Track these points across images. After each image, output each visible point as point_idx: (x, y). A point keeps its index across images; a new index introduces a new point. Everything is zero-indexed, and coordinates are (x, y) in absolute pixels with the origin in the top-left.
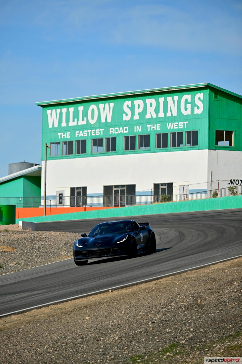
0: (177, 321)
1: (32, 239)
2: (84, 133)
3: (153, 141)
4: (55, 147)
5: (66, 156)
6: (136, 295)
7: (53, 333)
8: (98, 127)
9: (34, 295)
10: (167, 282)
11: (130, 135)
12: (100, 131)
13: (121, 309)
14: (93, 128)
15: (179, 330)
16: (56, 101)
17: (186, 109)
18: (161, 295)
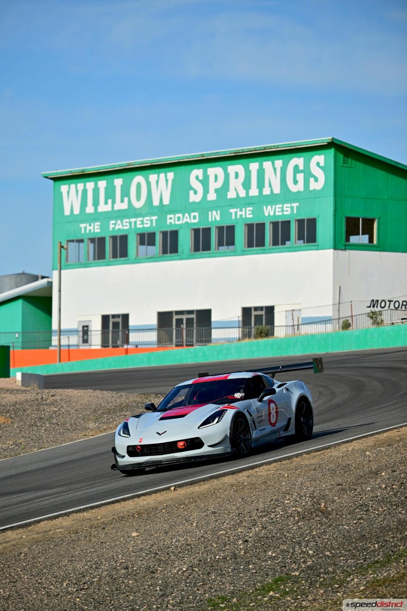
0: (286, 539)
1: (38, 403)
2: (124, 224)
3: (240, 236)
4: (76, 247)
5: (95, 262)
6: (216, 494)
7: (78, 560)
8: (148, 214)
9: (44, 496)
10: (268, 472)
11: (201, 227)
12: (151, 221)
13: (191, 518)
14: (139, 215)
15: (290, 554)
16: (76, 169)
17: (296, 182)
18: (259, 494)
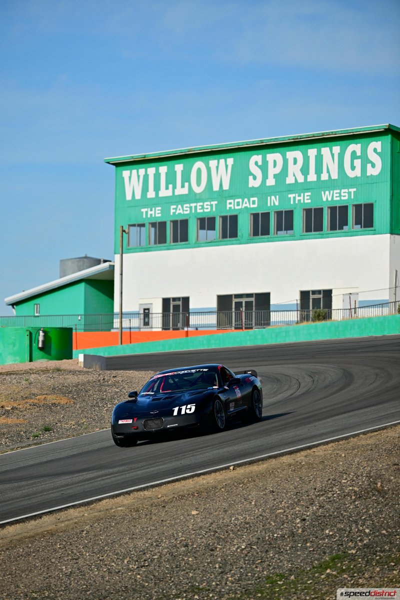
0: (343, 518)
1: (100, 384)
2: (185, 209)
3: (299, 221)
4: (137, 232)
5: (155, 246)
6: (275, 474)
7: (138, 537)
8: (208, 199)
9: (106, 475)
10: (326, 452)
11: (260, 212)
12: (212, 206)
13: (250, 497)
14: (199, 200)
15: (347, 533)
16: (138, 155)
17: (353, 168)
18: (316, 474)
